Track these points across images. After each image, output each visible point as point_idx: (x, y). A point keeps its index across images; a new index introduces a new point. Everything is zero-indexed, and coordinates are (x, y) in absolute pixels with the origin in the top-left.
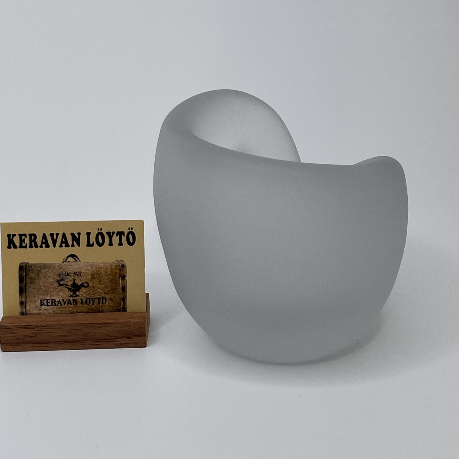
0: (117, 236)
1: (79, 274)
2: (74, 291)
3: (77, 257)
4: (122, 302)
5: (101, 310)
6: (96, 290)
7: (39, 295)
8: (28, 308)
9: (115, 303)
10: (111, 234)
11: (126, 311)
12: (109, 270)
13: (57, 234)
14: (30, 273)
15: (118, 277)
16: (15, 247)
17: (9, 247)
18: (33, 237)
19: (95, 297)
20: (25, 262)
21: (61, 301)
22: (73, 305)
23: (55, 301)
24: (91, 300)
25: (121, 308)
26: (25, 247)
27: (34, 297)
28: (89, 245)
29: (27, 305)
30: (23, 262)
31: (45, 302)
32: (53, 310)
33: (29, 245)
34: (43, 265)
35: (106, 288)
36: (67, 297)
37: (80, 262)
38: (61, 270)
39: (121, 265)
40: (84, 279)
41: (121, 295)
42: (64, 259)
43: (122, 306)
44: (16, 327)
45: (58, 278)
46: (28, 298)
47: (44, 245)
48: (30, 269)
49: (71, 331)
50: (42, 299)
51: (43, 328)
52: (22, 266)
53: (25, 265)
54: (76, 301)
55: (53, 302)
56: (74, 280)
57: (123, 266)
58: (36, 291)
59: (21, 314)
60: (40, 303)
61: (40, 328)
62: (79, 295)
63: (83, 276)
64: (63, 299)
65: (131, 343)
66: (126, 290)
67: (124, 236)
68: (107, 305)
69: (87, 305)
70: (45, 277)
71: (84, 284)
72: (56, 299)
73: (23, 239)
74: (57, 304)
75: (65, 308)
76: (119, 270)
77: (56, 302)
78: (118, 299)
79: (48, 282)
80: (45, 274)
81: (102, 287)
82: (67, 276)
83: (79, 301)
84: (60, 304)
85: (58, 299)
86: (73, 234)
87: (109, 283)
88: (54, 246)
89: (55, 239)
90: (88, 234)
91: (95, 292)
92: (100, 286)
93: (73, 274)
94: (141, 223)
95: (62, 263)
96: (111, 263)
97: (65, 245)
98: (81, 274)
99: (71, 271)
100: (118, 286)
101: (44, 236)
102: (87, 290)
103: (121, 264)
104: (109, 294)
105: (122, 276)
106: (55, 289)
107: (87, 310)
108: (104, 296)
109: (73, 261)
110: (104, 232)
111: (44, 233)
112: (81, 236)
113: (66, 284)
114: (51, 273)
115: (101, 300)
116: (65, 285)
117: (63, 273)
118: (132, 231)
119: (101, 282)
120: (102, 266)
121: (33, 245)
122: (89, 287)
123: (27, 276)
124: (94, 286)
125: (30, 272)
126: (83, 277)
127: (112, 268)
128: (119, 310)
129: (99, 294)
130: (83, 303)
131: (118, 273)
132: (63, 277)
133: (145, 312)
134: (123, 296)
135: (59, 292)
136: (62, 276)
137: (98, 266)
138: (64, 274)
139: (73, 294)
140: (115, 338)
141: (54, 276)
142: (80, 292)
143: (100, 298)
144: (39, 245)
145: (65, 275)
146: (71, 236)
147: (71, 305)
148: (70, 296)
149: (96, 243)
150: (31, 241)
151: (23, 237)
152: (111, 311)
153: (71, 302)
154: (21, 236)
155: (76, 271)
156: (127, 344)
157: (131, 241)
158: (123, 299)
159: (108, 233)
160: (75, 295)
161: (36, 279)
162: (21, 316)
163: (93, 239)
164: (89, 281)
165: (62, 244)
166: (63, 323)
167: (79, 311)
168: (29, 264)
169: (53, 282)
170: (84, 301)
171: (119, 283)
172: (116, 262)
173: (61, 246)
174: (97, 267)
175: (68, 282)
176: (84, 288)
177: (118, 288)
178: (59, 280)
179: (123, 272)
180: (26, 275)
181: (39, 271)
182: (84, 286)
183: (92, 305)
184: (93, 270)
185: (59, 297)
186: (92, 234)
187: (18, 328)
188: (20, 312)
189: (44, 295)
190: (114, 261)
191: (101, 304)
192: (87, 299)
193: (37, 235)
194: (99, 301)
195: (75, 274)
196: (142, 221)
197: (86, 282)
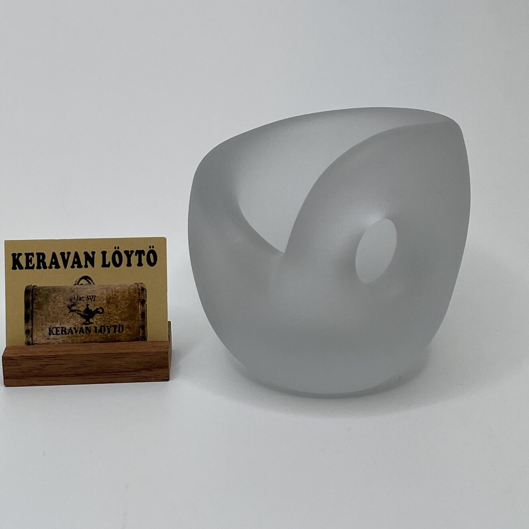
0: (136, 255)
1: (93, 299)
2: (87, 318)
3: (90, 279)
4: (141, 330)
5: (117, 339)
6: (112, 317)
7: (47, 323)
8: (34, 337)
9: (133, 331)
10: (130, 253)
11: (146, 340)
12: (127, 293)
13: (69, 253)
14: (37, 298)
15: (137, 302)
17: (14, 268)
18: (41, 256)
19: (110, 324)
20: (32, 285)
21: (72, 329)
22: (85, 333)
23: (65, 328)
24: (106, 328)
25: (139, 337)
26: (32, 268)
27: (41, 325)
28: (104, 265)
29: (34, 334)
30: (30, 285)
31: (54, 331)
32: (63, 339)
33: (37, 266)
34: (52, 288)
35: (124, 314)
36: (80, 325)
37: (94, 285)
38: (73, 294)
39: (140, 288)
40: (99, 304)
41: (140, 322)
42: (76, 281)
43: (141, 335)
44: (22, 358)
45: (68, 303)
46: (34, 326)
47: (53, 266)
48: (37, 293)
49: (84, 363)
50: (50, 327)
51: (51, 359)
52: (29, 289)
53: (32, 288)
54: (89, 329)
55: (64, 330)
56: (88, 305)
57: (143, 289)
58: (44, 318)
59: (26, 344)
60: (48, 331)
61: (49, 359)
62: (93, 322)
63: (97, 300)
64: (74, 327)
65: (152, 376)
66: (146, 317)
67: (144, 255)
68: (125, 334)
69: (101, 334)
70: (54, 302)
71: (98, 310)
72: (67, 327)
73: (30, 259)
74: (67, 333)
75: (76, 337)
76: (138, 294)
77: (66, 331)
78: (137, 327)
79: (58, 308)
80: (55, 298)
81: (118, 313)
82: (79, 300)
83: (93, 329)
84: (71, 333)
85: (69, 327)
86: (86, 253)
87: (127, 308)
88: (65, 266)
89: (66, 258)
90: (104, 253)
91: (112, 318)
92: (117, 312)
93: (86, 299)
94: (163, 241)
95: (74, 286)
96: (129, 285)
97: (77, 265)
98: (95, 298)
99: (84, 295)
100: (137, 312)
101: (54, 255)
102: (102, 317)
103: (141, 286)
104: (126, 321)
105: (141, 300)
106: (65, 315)
107: (101, 340)
108: (121, 323)
109: (86, 284)
110: (122, 251)
111: (54, 251)
112: (95, 255)
113: (78, 309)
114: (61, 298)
115: (118, 327)
116: (77, 311)
117: (75, 297)
118: (154, 249)
119: (117, 307)
120: (119, 289)
121: (41, 265)
122: (104, 313)
123: (34, 301)
124: (110, 312)
125: (37, 296)
126: (97, 302)
127: (130, 291)
128: (137, 339)
129: (115, 321)
130: (98, 331)
131: (137, 298)
132: (75, 302)
133: (167, 341)
134: (143, 323)
135: (70, 318)
136: (73, 300)
137: (115, 289)
138: (76, 299)
139: (86, 321)
140: (134, 370)
141: (65, 301)
142: (93, 319)
143: (117, 326)
144: (48, 265)
146: (84, 255)
147: (84, 334)
148: (82, 323)
149: (112, 264)
150: (39, 261)
151: (30, 257)
152: (129, 340)
153: (83, 331)
154: (27, 255)
155: (90, 295)
156: (147, 378)
157: (152, 261)
158: (142, 326)
159: (126, 252)
160: (88, 322)
161: (45, 303)
162: (26, 346)
163: (109, 259)
164: (104, 306)
165: (74, 264)
166: (74, 353)
167: (92, 340)
168: (36, 287)
169: (63, 307)
170: (98, 328)
171: (137, 309)
172: (136, 285)
173: (73, 267)
174: (113, 290)
175: (80, 307)
176: (99, 315)
177: (137, 315)
178: (70, 306)
179: (142, 297)
180: (33, 298)
181: (47, 295)
182: (99, 312)
183: (107, 334)
184: (109, 294)
185: (70, 325)
186: (107, 252)
187: (23, 359)
188: (26, 342)
189: (53, 322)
190: (133, 283)
191: (117, 333)
192: (102, 326)
193: (46, 254)
194: (115, 329)
195: (88, 298)
196: (164, 240)
197: (101, 308)
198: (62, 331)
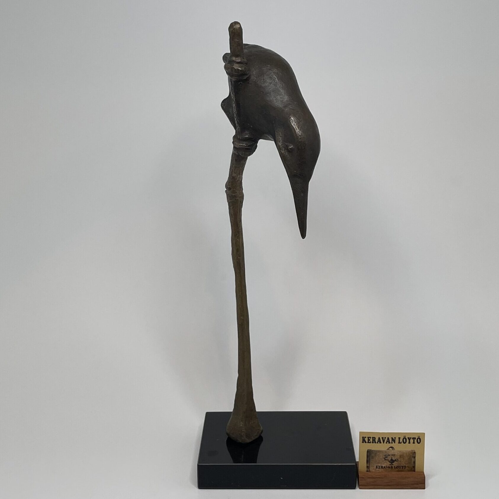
0: (412, 439)
2: (392, 463)
3: (393, 447)
4: (413, 467)
5: (403, 471)
7: (375, 464)
8: (370, 470)
9: (410, 468)
10: (410, 438)
11: (415, 471)
12: (408, 454)
13: (385, 438)
16: (366, 442)
17: (363, 442)
18: (374, 439)
19: (401, 465)
23: (383, 466)
24: (399, 467)
26: (370, 443)
27: (373, 464)
28: (399, 443)
29: (370, 468)
30: (369, 449)
31: (378, 467)
32: (382, 470)
33: (372, 442)
34: (378, 451)
35: (406, 462)
36: (388, 465)
37: (395, 451)
38: (386, 453)
39: (413, 452)
42: (388, 449)
43: (413, 469)
45: (384, 457)
46: (370, 465)
47: (379, 442)
48: (372, 452)
50: (376, 466)
52: (369, 451)
54: (392, 467)
55: (382, 467)
56: (392, 458)
57: (415, 453)
58: (374, 462)
61: (377, 478)
62: (394, 465)
64: (386, 466)
65: (418, 487)
66: (415, 463)
67: (416, 439)
68: (406, 469)
69: (397, 469)
74: (383, 468)
75: (387, 470)
76: (412, 454)
79: (380, 458)
80: (379, 455)
83: (394, 467)
84: (385, 468)
86: (392, 438)
87: (408, 460)
88: (384, 442)
89: (384, 440)
90: (399, 438)
91: (401, 463)
92: (404, 461)
95: (386, 450)
97: (388, 442)
98: (396, 456)
99: (390, 454)
101: (379, 438)
104: (407, 464)
105: (414, 457)
106: (382, 461)
107: (397, 471)
108: (405, 465)
109: (392, 450)
110: (407, 438)
111: (379, 437)
112: (396, 439)
114: (381, 455)
115: (404, 467)
116: (387, 460)
118: (420, 437)
119: (404, 459)
120: (405, 452)
121: (374, 441)
122: (398, 461)
124: (401, 461)
125: (372, 454)
127: (410, 453)
128: (412, 471)
129: (403, 464)
131: (412, 456)
134: (414, 465)
135: (384, 463)
136: (386, 456)
137: (403, 452)
140: (411, 484)
142: (394, 463)
144: (376, 442)
145: (388, 456)
147: (390, 469)
149: (403, 442)
150: (373, 440)
152: (409, 471)
153: (390, 467)
154: (368, 438)
155: (392, 454)
156: (416, 488)
157: (419, 442)
161: (375, 456)
162: (366, 472)
163: (401, 440)
164: (399, 458)
168: (371, 450)
169: (382, 458)
170: (396, 467)
171: (412, 460)
173: (386, 443)
175: (389, 458)
177: (412, 462)
179: (414, 455)
180: (370, 454)
181: (376, 453)
182: (396, 461)
183: (399, 469)
184: (401, 454)
186: (401, 438)
187: (367, 478)
188: (367, 470)
189: (378, 464)
190: (410, 450)
191: (403, 469)
192: (397, 466)
193: (376, 437)
194: (402, 467)
195: (392, 455)
196: (424, 433)
197: (397, 459)
198: (381, 467)
